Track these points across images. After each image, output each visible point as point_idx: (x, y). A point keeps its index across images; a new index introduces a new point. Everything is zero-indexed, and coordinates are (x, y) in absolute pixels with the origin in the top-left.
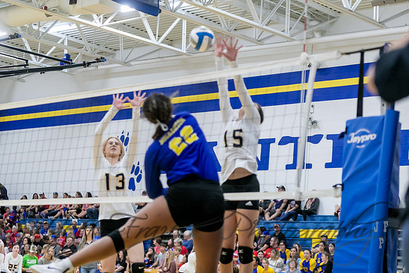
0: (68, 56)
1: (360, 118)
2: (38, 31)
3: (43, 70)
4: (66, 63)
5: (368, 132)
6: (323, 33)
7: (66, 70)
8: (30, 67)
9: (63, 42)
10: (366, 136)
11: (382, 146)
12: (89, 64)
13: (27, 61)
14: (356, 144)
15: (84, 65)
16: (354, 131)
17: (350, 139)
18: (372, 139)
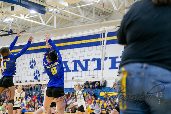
0: (11, 30)
3: (1, 36)
4: (10, 33)
9: (9, 25)
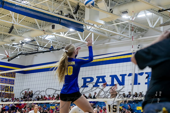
2: (41, 38)
3: (43, 52)
4: (52, 49)
6: (143, 36)
7: (52, 52)
8: (39, 51)
9: (50, 42)
12: (60, 49)
13: (38, 49)
15: (58, 50)
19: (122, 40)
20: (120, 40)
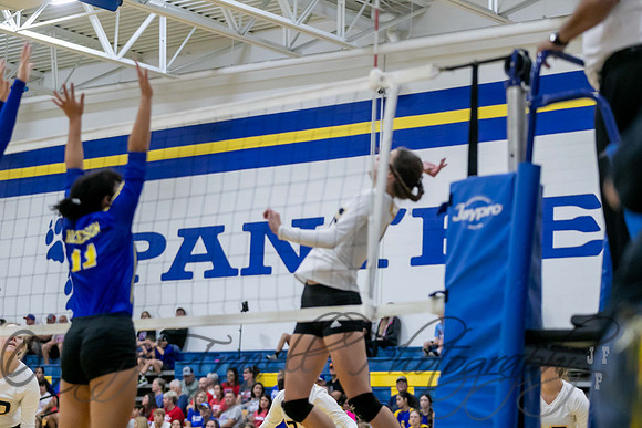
1: (472, 178)
5: (487, 200)
6: (402, 35)
10: (484, 209)
11: (512, 224)
14: (467, 222)
16: (464, 201)
17: (457, 214)
18: (494, 213)
19: (305, 52)
20: (294, 51)
